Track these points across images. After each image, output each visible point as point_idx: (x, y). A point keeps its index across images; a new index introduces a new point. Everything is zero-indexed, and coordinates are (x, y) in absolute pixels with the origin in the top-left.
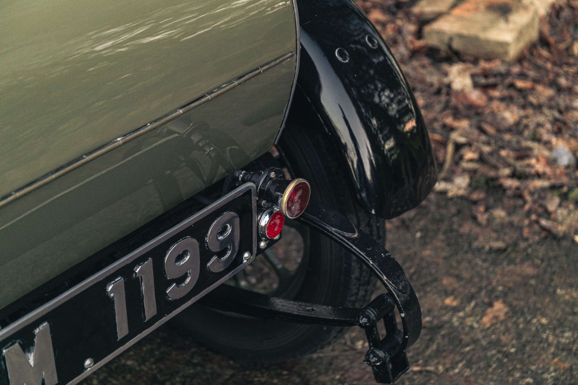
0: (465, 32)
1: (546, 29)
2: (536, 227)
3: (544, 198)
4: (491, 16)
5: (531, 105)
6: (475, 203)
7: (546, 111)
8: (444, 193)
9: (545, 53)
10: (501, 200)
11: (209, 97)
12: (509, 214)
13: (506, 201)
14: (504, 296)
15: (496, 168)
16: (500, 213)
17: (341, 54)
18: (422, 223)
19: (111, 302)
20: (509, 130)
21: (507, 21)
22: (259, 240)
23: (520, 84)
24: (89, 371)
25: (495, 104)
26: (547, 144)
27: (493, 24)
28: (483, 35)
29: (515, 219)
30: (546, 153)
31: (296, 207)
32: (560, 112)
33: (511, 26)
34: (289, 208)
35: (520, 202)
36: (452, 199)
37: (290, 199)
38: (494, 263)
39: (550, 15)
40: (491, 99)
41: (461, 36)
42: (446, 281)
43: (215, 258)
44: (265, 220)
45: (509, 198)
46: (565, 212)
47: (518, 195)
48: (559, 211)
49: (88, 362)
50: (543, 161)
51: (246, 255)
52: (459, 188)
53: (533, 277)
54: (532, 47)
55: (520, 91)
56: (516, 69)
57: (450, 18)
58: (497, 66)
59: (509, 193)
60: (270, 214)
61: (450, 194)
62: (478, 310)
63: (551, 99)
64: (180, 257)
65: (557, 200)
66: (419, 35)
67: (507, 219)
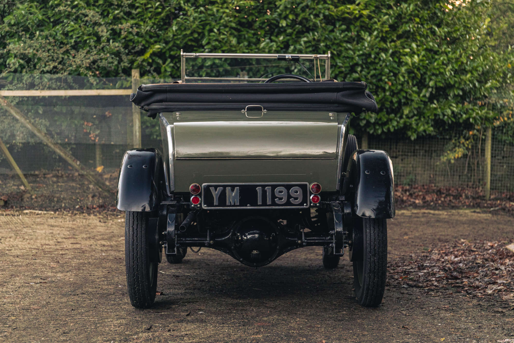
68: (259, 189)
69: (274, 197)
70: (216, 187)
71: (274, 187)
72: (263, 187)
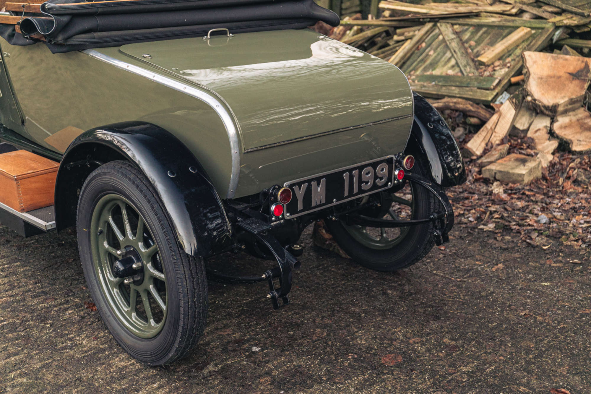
0: (502, 170)
1: (547, 173)
2: (524, 243)
3: (530, 233)
4: (516, 163)
5: (532, 201)
6: (497, 233)
7: (539, 204)
8: (482, 229)
9: (544, 183)
10: (509, 233)
11: (381, 122)
12: (512, 238)
13: (512, 234)
14: (504, 263)
15: (510, 222)
16: (508, 238)
17: (430, 125)
18: (470, 238)
19: (344, 180)
20: (519, 210)
21: (524, 166)
22: (395, 180)
23: (527, 193)
24: (335, 204)
25: (513, 201)
26: (537, 215)
27: (517, 166)
28: (511, 171)
29: (515, 240)
30: (535, 218)
31: (409, 165)
32: (546, 204)
33: (526, 168)
34: (406, 164)
35: (519, 235)
36: (486, 231)
37: (407, 161)
38: (502, 253)
39: (549, 167)
40: (512, 198)
41: (500, 172)
42: (477, 257)
43: (378, 179)
44: (397, 172)
45: (514, 233)
46: (540, 239)
47: (519, 232)
48: (537, 238)
49: (334, 200)
50: (533, 221)
51: (389, 183)
52: (490, 228)
53: (519, 258)
54: (537, 180)
55: (527, 196)
56: (528, 188)
57: (496, 164)
58: (518, 186)
59: (514, 231)
60: (399, 170)
61: (485, 230)
62: (491, 266)
63: (542, 199)
64: (367, 174)
65: (537, 234)
66: (480, 172)
67: (511, 240)
68: (346, 176)
69: (360, 182)
70: (299, 184)
71: (361, 168)
72: (350, 171)
